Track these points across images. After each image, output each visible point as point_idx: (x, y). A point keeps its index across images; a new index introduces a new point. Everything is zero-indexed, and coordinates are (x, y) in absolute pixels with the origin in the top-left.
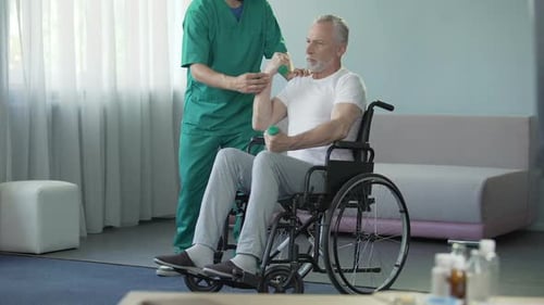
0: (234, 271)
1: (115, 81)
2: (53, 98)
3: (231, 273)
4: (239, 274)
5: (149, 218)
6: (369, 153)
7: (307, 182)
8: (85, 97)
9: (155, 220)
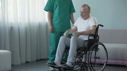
0: (67, 66)
1: (29, 20)
2: (11, 24)
3: (66, 66)
4: (68, 67)
5: (39, 59)
6: (98, 37)
7: (84, 44)
8: (20, 24)
9: (41, 60)
